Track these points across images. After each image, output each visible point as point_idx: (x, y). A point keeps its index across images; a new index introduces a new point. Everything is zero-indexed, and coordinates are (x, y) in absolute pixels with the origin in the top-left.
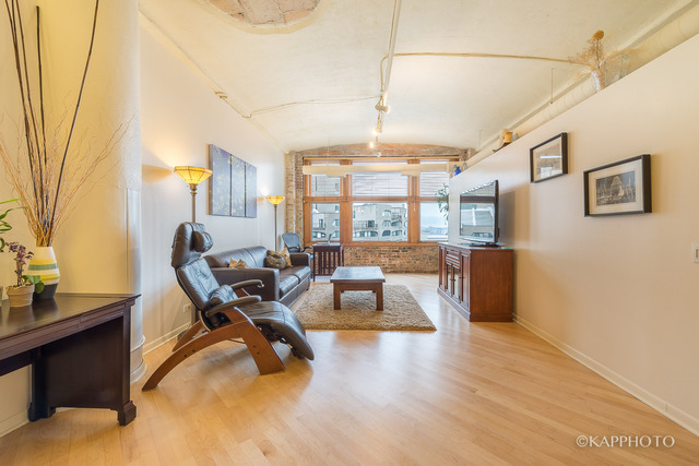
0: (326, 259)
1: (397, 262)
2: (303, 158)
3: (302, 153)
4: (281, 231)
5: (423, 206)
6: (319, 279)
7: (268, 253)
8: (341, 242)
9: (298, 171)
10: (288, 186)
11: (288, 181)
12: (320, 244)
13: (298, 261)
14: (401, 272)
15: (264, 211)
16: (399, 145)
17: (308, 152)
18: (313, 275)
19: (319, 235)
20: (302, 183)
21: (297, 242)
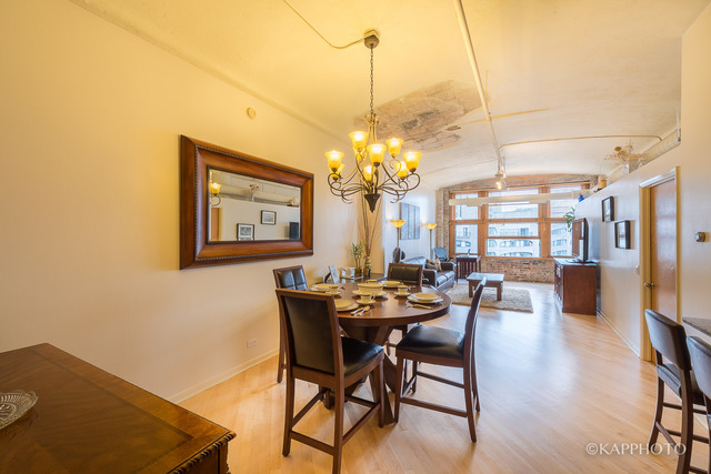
0: (467, 266)
1: (528, 273)
2: (449, 192)
3: (448, 188)
4: (433, 247)
5: (554, 227)
6: (460, 281)
7: (427, 261)
8: (479, 255)
9: (445, 202)
10: (438, 213)
11: (438, 209)
12: (462, 256)
13: (446, 268)
14: (531, 282)
15: (424, 233)
16: (529, 176)
17: (453, 187)
18: (456, 278)
19: (463, 244)
20: (449, 211)
21: (444, 254)
